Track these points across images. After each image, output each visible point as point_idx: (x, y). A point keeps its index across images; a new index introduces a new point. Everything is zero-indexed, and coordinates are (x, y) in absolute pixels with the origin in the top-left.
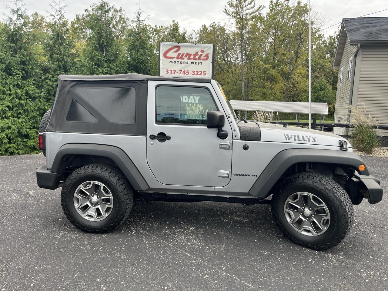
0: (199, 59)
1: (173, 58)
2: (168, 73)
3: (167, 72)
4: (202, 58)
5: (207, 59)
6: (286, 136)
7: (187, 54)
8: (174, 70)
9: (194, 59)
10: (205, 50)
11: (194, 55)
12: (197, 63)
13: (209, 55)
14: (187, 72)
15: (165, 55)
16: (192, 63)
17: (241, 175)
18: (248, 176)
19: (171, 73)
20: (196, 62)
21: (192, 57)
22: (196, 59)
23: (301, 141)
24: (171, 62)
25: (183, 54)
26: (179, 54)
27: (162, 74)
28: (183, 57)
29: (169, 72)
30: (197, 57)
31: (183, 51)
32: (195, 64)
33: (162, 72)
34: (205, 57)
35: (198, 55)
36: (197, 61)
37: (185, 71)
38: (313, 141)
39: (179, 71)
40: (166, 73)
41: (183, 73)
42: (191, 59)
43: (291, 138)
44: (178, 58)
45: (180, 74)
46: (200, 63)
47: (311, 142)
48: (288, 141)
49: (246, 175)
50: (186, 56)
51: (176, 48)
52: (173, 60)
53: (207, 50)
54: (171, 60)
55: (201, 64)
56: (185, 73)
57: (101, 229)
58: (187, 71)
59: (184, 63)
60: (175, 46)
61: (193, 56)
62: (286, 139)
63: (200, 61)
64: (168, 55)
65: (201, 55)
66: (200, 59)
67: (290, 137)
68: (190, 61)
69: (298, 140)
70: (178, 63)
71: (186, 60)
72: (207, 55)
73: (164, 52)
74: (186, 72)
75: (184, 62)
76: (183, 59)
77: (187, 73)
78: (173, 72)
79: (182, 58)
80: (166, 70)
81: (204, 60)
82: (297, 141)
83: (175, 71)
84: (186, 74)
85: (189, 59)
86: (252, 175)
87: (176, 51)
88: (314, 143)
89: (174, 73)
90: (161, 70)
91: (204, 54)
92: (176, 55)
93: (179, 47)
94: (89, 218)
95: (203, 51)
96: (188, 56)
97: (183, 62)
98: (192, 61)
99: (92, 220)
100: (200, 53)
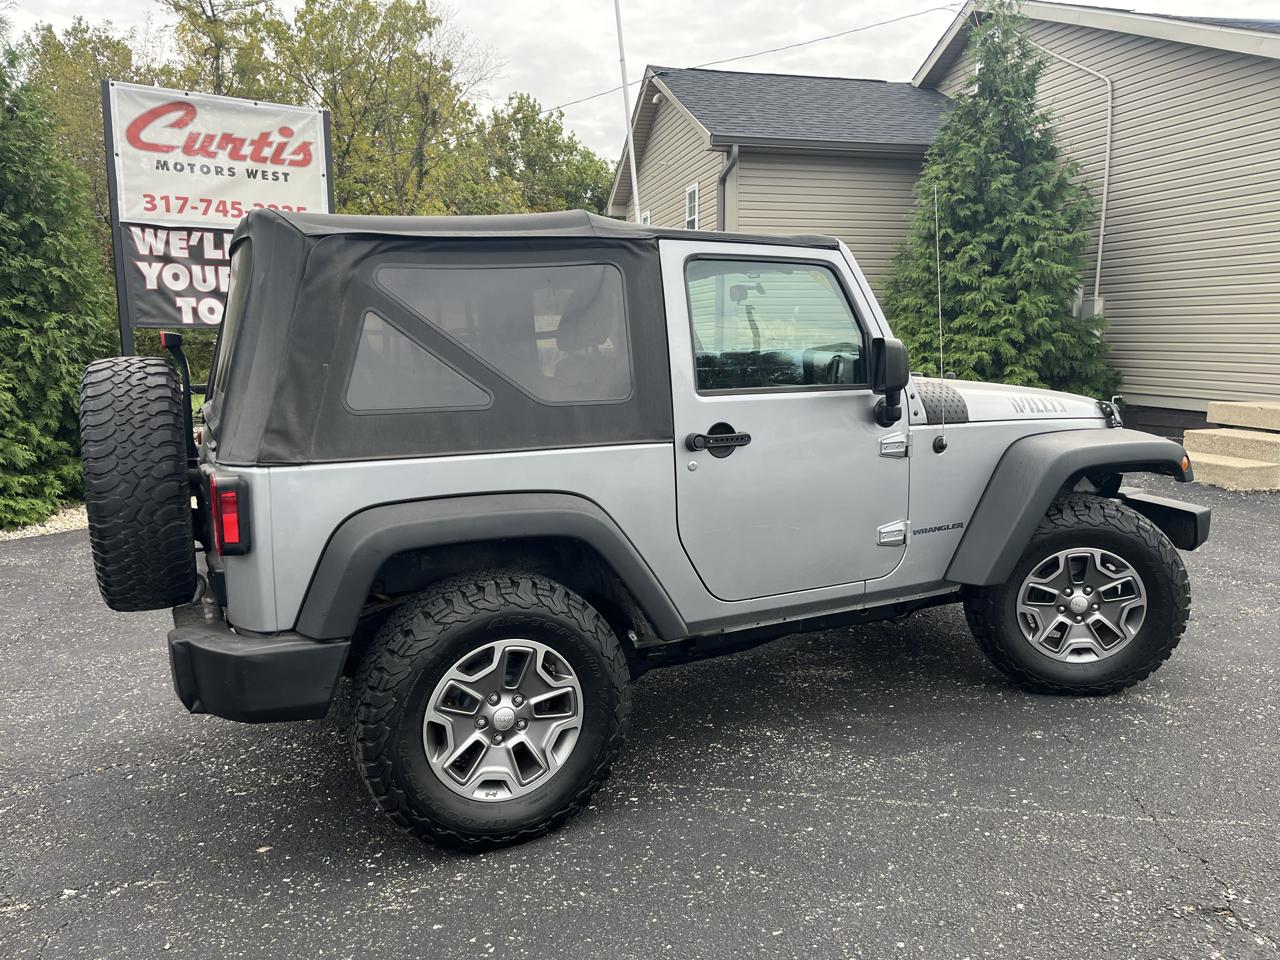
0: (276, 158)
1: (169, 149)
2: (154, 208)
3: (149, 206)
4: (286, 155)
5: (306, 162)
7: (227, 138)
8: (177, 198)
9: (257, 157)
10: (295, 128)
11: (253, 143)
12: (270, 176)
13: (312, 148)
14: (233, 208)
15: (133, 136)
16: (252, 174)
19: (168, 210)
20: (263, 172)
21: (247, 150)
22: (264, 160)
24: (164, 165)
25: (210, 138)
27: (128, 210)
28: (213, 148)
29: (161, 204)
30: (267, 152)
31: (206, 123)
32: (264, 178)
33: (127, 201)
34: (295, 153)
35: (270, 144)
36: (270, 168)
37: (223, 203)
39: (202, 200)
40: (146, 209)
41: (217, 210)
42: (243, 158)
44: (188, 149)
45: (205, 212)
46: (282, 177)
50: (221, 146)
51: (180, 109)
52: (171, 158)
53: (303, 131)
54: (163, 157)
55: (286, 180)
56: (225, 213)
58: (234, 203)
59: (219, 171)
60: (172, 101)
61: (252, 148)
63: (280, 169)
64: (146, 136)
65: (282, 147)
66: (282, 162)
68: (241, 167)
70: (192, 171)
71: (223, 159)
72: (304, 148)
73: (126, 124)
74: (229, 207)
75: (216, 167)
76: (213, 155)
77: (236, 212)
78: (175, 204)
79: (204, 151)
80: (145, 196)
81: (293, 163)
83: (186, 200)
84: (229, 215)
85: (235, 156)
87: (179, 124)
89: (181, 210)
90: (123, 197)
91: (294, 144)
92: (179, 137)
93: (189, 109)
95: (286, 132)
96: (230, 146)
97: (213, 169)
98: (250, 164)
100: (276, 138)
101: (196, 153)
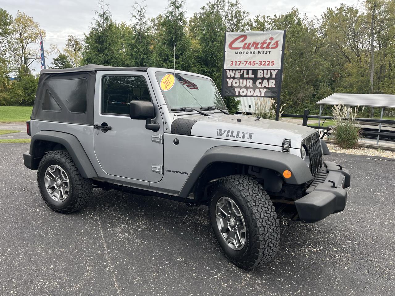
0: (268, 47)
1: (238, 48)
2: (233, 64)
3: (232, 64)
4: (271, 46)
5: (276, 47)
6: (219, 131)
7: (254, 43)
8: (239, 62)
9: (262, 48)
10: (274, 37)
11: (261, 43)
12: (265, 53)
13: (279, 42)
14: (253, 63)
15: (230, 46)
16: (259, 53)
17: (172, 172)
18: (179, 173)
19: (236, 65)
20: (263, 52)
21: (259, 46)
22: (264, 48)
23: (234, 137)
24: (236, 53)
25: (250, 44)
26: (246, 44)
27: (226, 66)
28: (250, 47)
29: (234, 63)
30: (265, 46)
31: (249, 40)
32: (263, 53)
33: (227, 64)
34: (274, 44)
35: (266, 43)
36: (265, 50)
37: (250, 62)
38: (248, 139)
39: (245, 62)
40: (231, 65)
41: (249, 64)
42: (258, 48)
43: (223, 134)
44: (244, 48)
45: (245, 65)
46: (268, 52)
47: (245, 139)
48: (219, 137)
49: (177, 172)
50: (253, 46)
51: (242, 37)
52: (239, 51)
53: (277, 37)
54: (237, 51)
55: (269, 53)
56: (251, 64)
57: (61, 209)
58: (253, 62)
59: (251, 53)
60: (241, 35)
61: (261, 45)
62: (218, 135)
63: (268, 50)
64: (234, 46)
65: (270, 43)
66: (269, 48)
67: (223, 132)
68: (256, 51)
69: (231, 137)
70: (244, 54)
71: (252, 49)
73: (229, 43)
74: (252, 62)
75: (250, 52)
76: (250, 49)
77: (254, 64)
78: (238, 63)
79: (248, 48)
80: (231, 62)
81: (272, 48)
82: (229, 138)
83: (241, 62)
84: (252, 65)
85: (256, 48)
86: (183, 173)
87: (242, 41)
88: (249, 140)
89: (239, 65)
90: (226, 62)
91: (273, 42)
92: (242, 45)
93: (245, 37)
94: (55, 198)
95: (271, 39)
96: (255, 45)
98: (259, 50)
99: (57, 200)
100: (268, 41)
101: (245, 49)
